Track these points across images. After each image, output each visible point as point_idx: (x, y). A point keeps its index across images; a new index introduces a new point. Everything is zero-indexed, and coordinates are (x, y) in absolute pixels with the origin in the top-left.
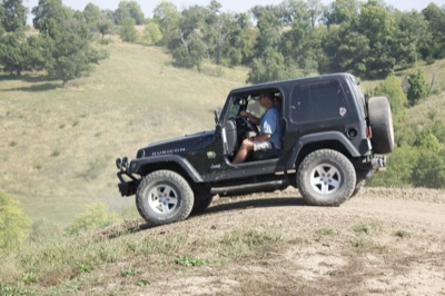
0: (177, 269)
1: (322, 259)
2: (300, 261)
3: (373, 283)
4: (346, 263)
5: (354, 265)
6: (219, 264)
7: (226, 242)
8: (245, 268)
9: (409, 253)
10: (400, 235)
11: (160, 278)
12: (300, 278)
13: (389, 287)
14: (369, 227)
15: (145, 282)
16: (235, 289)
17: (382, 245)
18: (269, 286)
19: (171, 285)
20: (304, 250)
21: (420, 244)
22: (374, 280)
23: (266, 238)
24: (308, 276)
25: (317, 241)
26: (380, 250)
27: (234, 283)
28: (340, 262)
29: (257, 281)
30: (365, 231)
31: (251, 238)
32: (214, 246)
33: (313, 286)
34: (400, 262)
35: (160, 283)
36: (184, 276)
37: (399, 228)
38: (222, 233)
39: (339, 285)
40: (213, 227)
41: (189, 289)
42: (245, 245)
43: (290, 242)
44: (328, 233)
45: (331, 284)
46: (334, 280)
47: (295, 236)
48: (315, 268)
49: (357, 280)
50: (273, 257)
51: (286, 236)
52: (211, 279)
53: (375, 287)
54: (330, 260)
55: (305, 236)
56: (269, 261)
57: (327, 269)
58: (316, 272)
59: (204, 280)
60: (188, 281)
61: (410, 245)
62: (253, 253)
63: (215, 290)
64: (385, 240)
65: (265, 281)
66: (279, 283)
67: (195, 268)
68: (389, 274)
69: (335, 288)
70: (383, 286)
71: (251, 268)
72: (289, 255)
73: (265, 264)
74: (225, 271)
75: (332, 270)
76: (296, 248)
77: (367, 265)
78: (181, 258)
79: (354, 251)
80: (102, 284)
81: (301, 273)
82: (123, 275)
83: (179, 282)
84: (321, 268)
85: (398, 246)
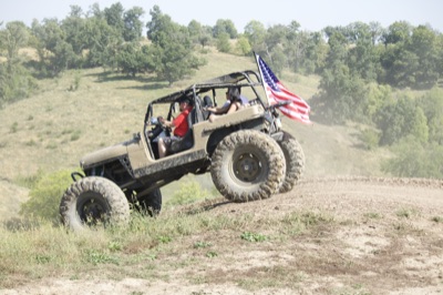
0: (242, 244)
1: (368, 239)
2: (349, 241)
3: (410, 262)
4: (389, 244)
5: (396, 246)
6: (279, 240)
7: (286, 221)
8: (301, 245)
10: (436, 220)
11: (227, 251)
12: (348, 256)
13: (424, 266)
14: (410, 213)
15: (213, 254)
16: (291, 263)
17: (420, 228)
18: (321, 261)
19: (235, 257)
20: (353, 231)
22: (412, 259)
23: (321, 219)
24: (355, 254)
25: (365, 223)
26: (419, 233)
27: (291, 257)
28: (383, 242)
29: (310, 257)
30: (406, 215)
31: (309, 219)
32: (276, 224)
33: (359, 263)
34: (434, 244)
35: (226, 255)
36: (248, 250)
37: (435, 215)
38: (284, 213)
39: (381, 262)
40: (276, 208)
41: (250, 262)
42: (303, 225)
43: (341, 224)
44: (375, 216)
45: (374, 262)
46: (377, 257)
47: (346, 218)
48: (362, 247)
49: (398, 259)
50: (326, 236)
51: (338, 218)
52: (271, 253)
53: (412, 266)
54: (375, 240)
55: (355, 218)
56: (322, 239)
57: (371, 248)
58: (362, 251)
59: (264, 254)
60: (251, 254)
62: (309, 232)
63: (274, 263)
64: (423, 224)
65: (317, 257)
66: (329, 260)
67: (258, 243)
68: (425, 255)
69: (378, 265)
70: (419, 265)
71: (306, 245)
72: (339, 234)
73: (319, 242)
74: (284, 247)
75: (376, 249)
76: (346, 228)
77: (407, 246)
78: (246, 234)
79: (396, 233)
80: (176, 254)
81: (349, 251)
82: (195, 247)
83: (243, 255)
84: (367, 247)
85: (434, 230)
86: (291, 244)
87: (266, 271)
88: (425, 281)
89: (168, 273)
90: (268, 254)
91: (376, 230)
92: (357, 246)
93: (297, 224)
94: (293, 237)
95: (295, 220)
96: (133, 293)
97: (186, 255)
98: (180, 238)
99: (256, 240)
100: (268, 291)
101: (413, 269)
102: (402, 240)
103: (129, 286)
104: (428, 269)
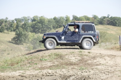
1: (75, 58)
2: (70, 58)
7: (50, 56)
9: (93, 56)
10: (89, 53)
11: (39, 63)
15: (36, 64)
21: (95, 54)
24: (74, 61)
25: (71, 54)
30: (81, 52)
33: (76, 63)
38: (47, 54)
44: (73, 53)
46: (80, 61)
49: (86, 61)
50: (64, 58)
58: (75, 60)
61: (93, 55)
65: (65, 62)
68: (92, 60)
75: (78, 59)
77: (86, 58)
78: (42, 59)
79: (81, 56)
80: (25, 65)
81: (72, 60)
82: (29, 63)
83: (44, 63)
84: (76, 59)
85: (90, 55)
86: (55, 60)
87: (54, 66)
88: (97, 65)
89: (27, 69)
90: (51, 63)
91: (75, 56)
92: (73, 59)
93: (53, 56)
94: (54, 59)
95: (52, 55)
96: (23, 73)
97: (28, 65)
98: (22, 62)
99: (45, 60)
100: (59, 70)
101: (92, 63)
102: (83, 57)
103: (20, 72)
104: (96, 62)
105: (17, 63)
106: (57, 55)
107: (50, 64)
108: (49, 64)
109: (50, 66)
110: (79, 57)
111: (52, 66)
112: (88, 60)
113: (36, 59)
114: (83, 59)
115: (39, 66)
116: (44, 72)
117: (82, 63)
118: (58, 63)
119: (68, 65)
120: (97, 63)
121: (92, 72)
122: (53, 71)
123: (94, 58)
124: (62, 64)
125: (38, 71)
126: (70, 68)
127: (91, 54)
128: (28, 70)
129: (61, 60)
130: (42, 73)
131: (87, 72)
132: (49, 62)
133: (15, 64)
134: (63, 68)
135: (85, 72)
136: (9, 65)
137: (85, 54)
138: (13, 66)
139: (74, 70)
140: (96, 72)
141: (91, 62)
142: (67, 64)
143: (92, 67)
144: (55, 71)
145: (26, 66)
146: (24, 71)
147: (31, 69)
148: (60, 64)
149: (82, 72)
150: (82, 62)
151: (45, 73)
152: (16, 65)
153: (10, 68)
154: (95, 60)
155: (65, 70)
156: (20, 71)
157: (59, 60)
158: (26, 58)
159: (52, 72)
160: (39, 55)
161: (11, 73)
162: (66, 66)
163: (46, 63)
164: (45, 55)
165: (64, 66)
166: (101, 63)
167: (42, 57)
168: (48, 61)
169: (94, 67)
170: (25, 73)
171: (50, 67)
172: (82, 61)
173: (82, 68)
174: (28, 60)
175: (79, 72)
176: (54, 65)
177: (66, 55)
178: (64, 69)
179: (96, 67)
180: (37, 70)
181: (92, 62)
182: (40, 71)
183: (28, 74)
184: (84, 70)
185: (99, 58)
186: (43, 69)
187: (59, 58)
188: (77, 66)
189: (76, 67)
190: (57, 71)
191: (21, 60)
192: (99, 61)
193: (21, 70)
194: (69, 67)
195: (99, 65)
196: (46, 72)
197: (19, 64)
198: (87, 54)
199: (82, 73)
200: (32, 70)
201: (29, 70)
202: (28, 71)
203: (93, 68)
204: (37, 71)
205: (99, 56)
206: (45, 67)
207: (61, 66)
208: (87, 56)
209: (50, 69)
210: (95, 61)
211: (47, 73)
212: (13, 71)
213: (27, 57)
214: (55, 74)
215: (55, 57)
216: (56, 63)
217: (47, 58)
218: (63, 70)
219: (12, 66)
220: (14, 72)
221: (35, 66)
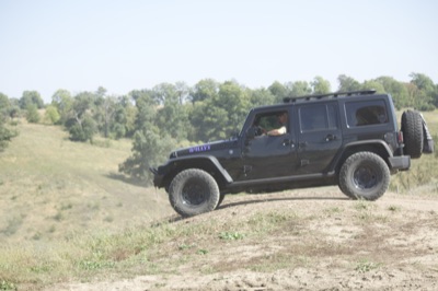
0: (224, 242)
1: (341, 228)
2: (324, 230)
3: (393, 241)
4: (362, 230)
7: (252, 222)
8: (282, 238)
9: (406, 221)
10: (392, 209)
11: (215, 249)
12: (333, 242)
13: (409, 243)
14: (366, 205)
15: (204, 252)
16: (284, 251)
17: (382, 216)
18: (311, 248)
20: (323, 223)
21: (411, 215)
22: (393, 239)
24: (338, 240)
25: (329, 216)
28: (357, 230)
29: (299, 246)
30: (364, 207)
31: (273, 218)
32: (243, 225)
33: (346, 246)
34: (404, 227)
35: (217, 252)
36: (234, 246)
38: (245, 217)
40: (234, 214)
42: (269, 224)
43: (307, 219)
44: (336, 210)
45: (360, 244)
46: (359, 241)
49: (380, 240)
50: (301, 229)
54: (348, 228)
55: (317, 214)
56: (300, 231)
57: (347, 236)
58: (341, 237)
61: (405, 216)
62: (280, 228)
66: (317, 246)
67: (240, 240)
68: (403, 235)
72: (312, 227)
73: (297, 234)
74: (267, 241)
75: (354, 235)
76: (315, 222)
77: (379, 231)
78: (223, 234)
79: (363, 221)
80: (166, 256)
81: (330, 238)
82: (181, 249)
83: (233, 250)
84: (344, 234)
85: (395, 216)
86: (272, 238)
87: (268, 258)
88: (419, 253)
89: (173, 269)
90: (257, 247)
91: (344, 221)
92: (335, 234)
93: (265, 223)
94: (269, 233)
95: (261, 220)
96: (157, 285)
97: (176, 256)
98: (156, 245)
99: (236, 238)
100: (285, 272)
101: (401, 246)
102: (371, 226)
103: (147, 282)
104: (414, 244)
105: (138, 250)
106: (280, 220)
107: (253, 251)
108: (250, 252)
109: (255, 260)
110: (357, 224)
111: (261, 257)
112: (388, 236)
113: (203, 235)
114: (370, 232)
115: (216, 260)
116: (230, 281)
117: (364, 247)
118: (280, 248)
119: (315, 254)
120: (418, 246)
121: (400, 276)
122: (263, 276)
123: (409, 228)
124: (295, 251)
125: (211, 277)
126: (323, 265)
127: (398, 216)
128: (173, 272)
129: (292, 238)
130: (223, 283)
131: (380, 278)
132: (249, 244)
133: (130, 253)
134: (300, 264)
135: (373, 277)
136: (108, 257)
137: (376, 214)
138: (124, 258)
139: (337, 270)
140: (414, 276)
141: (396, 242)
142: (313, 252)
143: (402, 262)
144: (271, 275)
145: (167, 260)
146: (160, 276)
147: (187, 271)
148: (288, 251)
149: (364, 279)
150: (367, 244)
151: (236, 282)
152: (133, 258)
153: (111, 267)
154: (412, 236)
155: (305, 271)
156: (147, 278)
157: (286, 238)
158: (170, 233)
159: (259, 279)
160: (214, 222)
161: (117, 284)
162: (309, 259)
163: (239, 249)
164: (235, 220)
165: (300, 257)
166: (432, 244)
167: (226, 227)
168: (247, 240)
169: (406, 261)
170: (164, 285)
171: (254, 264)
172: (367, 239)
173: (367, 263)
174: (175, 239)
175: (353, 278)
176: (268, 253)
177: (311, 218)
178: (300, 269)
179: (413, 260)
180: (208, 272)
181: (402, 242)
182: (217, 275)
183: (175, 287)
184: (372, 272)
185: (427, 229)
186: (229, 270)
187: (284, 229)
188: (348, 257)
189: (343, 261)
190: (278, 277)
191: (153, 238)
192: (428, 238)
193: (149, 274)
194: (319, 262)
195: (425, 253)
196: (239, 280)
197: (145, 253)
198: (384, 214)
199: (365, 283)
200: (188, 275)
201: (178, 274)
202: (175, 276)
203: (403, 265)
204: (205, 277)
205: (425, 221)
206: (234, 262)
207: (293, 259)
208: (384, 220)
209: (254, 270)
210: (412, 239)
211: (240, 283)
212: (123, 277)
213: (174, 229)
214: (270, 286)
215: (273, 226)
216: (276, 248)
217: (242, 232)
218: (300, 272)
219: (118, 259)
220: (126, 281)
221: (200, 258)
